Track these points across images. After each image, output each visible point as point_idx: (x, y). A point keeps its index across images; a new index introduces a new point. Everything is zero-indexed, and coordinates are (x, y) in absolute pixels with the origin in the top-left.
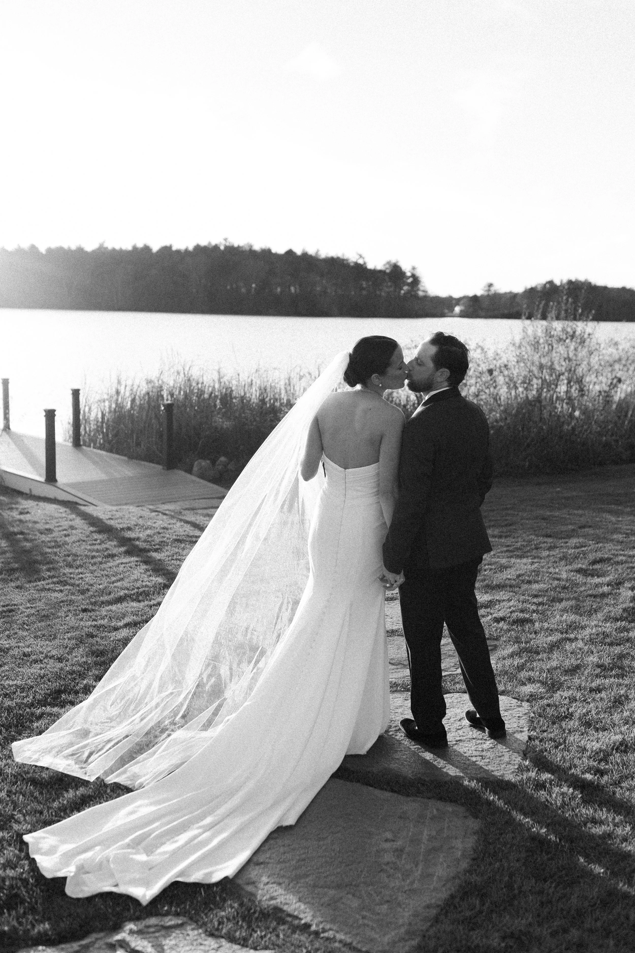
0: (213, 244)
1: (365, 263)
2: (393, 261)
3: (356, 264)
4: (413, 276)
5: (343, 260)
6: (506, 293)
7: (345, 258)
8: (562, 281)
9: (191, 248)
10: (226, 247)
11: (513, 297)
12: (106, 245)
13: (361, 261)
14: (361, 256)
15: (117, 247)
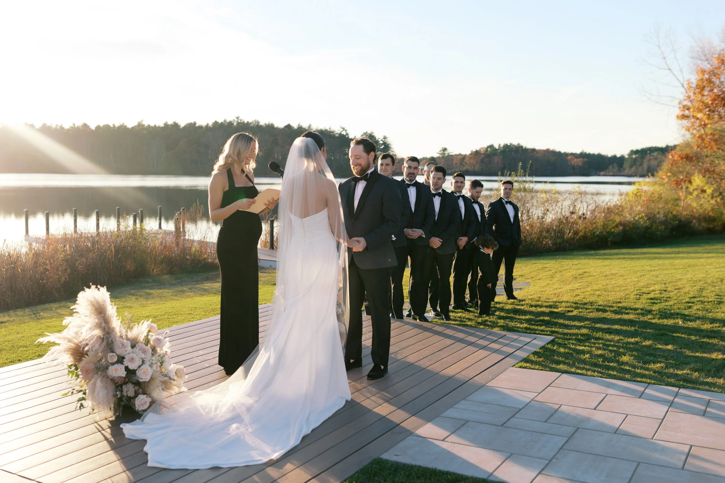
0: (228, 121)
1: (347, 134)
2: (369, 132)
3: (340, 135)
4: (385, 143)
5: (330, 132)
6: (457, 155)
7: (331, 130)
8: (500, 145)
9: (210, 124)
10: (238, 124)
11: (463, 158)
12: (143, 123)
13: (344, 133)
14: (344, 129)
15: (152, 125)
